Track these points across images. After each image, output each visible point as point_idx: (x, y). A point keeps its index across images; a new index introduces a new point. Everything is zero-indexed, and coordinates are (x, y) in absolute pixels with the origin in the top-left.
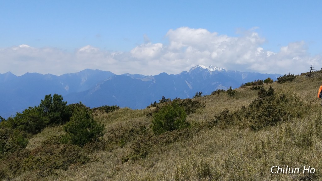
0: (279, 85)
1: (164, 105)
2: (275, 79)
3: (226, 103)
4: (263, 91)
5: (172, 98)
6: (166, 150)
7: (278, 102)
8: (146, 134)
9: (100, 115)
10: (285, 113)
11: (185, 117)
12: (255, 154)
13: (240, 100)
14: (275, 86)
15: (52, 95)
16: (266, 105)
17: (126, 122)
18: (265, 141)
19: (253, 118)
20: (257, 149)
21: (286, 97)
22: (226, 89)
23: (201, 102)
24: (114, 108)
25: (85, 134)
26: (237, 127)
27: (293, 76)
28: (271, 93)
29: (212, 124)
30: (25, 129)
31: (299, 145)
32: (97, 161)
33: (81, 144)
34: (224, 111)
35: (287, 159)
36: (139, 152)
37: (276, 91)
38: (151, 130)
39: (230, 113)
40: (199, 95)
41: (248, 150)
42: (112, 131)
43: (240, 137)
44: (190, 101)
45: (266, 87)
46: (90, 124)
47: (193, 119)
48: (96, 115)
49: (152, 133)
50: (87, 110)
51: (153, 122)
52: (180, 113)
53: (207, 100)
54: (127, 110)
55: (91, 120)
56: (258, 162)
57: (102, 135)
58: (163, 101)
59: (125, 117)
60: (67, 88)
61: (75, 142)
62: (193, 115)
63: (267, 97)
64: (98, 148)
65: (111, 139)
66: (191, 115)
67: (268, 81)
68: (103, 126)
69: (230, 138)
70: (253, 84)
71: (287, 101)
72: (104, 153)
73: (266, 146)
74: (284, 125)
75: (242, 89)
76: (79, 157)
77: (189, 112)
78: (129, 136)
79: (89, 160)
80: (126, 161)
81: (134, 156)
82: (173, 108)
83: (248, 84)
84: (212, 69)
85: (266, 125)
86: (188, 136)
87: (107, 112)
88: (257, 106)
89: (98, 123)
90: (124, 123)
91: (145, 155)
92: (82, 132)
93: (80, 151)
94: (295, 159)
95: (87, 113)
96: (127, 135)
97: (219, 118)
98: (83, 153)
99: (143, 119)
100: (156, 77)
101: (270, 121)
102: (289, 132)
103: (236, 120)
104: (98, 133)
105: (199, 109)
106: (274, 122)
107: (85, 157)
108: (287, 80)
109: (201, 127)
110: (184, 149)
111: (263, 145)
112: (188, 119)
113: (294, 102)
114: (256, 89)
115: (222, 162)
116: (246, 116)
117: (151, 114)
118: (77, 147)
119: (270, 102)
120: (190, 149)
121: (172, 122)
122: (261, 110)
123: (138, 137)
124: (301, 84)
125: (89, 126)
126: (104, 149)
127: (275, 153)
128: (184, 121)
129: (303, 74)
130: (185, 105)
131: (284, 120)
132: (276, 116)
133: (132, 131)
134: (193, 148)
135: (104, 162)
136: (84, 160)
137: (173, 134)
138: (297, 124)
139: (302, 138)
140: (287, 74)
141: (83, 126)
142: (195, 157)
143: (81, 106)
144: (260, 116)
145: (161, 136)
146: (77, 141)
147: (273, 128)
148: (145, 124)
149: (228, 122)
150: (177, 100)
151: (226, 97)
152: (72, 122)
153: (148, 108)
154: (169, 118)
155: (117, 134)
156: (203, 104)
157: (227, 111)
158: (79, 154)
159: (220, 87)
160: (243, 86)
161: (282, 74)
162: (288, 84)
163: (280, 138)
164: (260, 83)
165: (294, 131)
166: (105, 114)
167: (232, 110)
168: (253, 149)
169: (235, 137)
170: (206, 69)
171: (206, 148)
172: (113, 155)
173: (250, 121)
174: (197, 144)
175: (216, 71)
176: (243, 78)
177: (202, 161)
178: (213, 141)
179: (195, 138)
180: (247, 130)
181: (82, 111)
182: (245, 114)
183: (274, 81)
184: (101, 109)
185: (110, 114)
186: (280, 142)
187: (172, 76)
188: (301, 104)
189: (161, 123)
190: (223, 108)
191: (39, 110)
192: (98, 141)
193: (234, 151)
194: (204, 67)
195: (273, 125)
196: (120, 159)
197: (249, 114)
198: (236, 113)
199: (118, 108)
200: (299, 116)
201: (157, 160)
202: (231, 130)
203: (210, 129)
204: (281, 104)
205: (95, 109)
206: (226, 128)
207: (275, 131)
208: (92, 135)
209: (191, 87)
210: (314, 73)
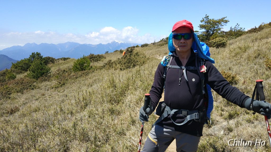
0: (142, 48)
7: (135, 56)
11: (89, 64)
19: (122, 64)
21: (139, 54)
26: (113, 69)
27: (147, 44)
34: (109, 61)
36: (60, 83)
40: (107, 52)
52: (87, 62)
66: (94, 62)
67: (137, 46)
70: (131, 48)
71: (139, 55)
78: (63, 73)
81: (57, 85)
85: (127, 68)
86: (88, 74)
97: (106, 64)
103: (114, 65)
108: (145, 46)
109: (97, 69)
112: (91, 64)
113: (142, 56)
116: (119, 63)
121: (83, 66)
128: (89, 66)
129: (151, 43)
137: (80, 73)
144: (125, 63)
149: (110, 66)
154: (81, 65)
157: (111, 61)
162: (145, 48)
164: (134, 47)
167: (113, 60)
173: (120, 66)
175: (122, 43)
179: (90, 75)
180: (118, 71)
183: (140, 46)
188: (145, 57)
190: (109, 59)
198: (114, 62)
202: (111, 71)
203: (101, 70)
206: (109, 69)
210: (156, 43)
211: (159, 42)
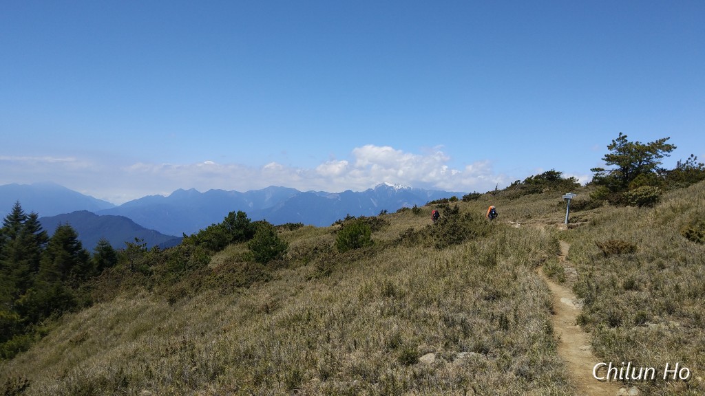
0: (465, 203)
1: (349, 222)
2: (460, 197)
3: (411, 221)
4: (448, 209)
5: (357, 216)
6: (349, 269)
7: (463, 220)
8: (330, 252)
9: (285, 232)
10: (470, 232)
11: (370, 235)
12: (439, 274)
13: (425, 218)
14: (460, 204)
15: (236, 213)
16: (451, 223)
17: (310, 240)
18: (450, 260)
19: (438, 236)
20: (441, 268)
21: (472, 216)
22: (411, 207)
23: (386, 220)
24: (298, 226)
25: (269, 252)
26: (421, 246)
27: (478, 194)
28: (456, 211)
29: (396, 243)
30: (208, 246)
31: (483, 264)
32: (280, 279)
33: (265, 262)
34: (409, 229)
35: (471, 278)
36: (323, 270)
37: (461, 209)
38: (336, 247)
39: (415, 231)
40: (384, 213)
41: (432, 269)
42: (296, 249)
43: (425, 255)
44: (375, 219)
45: (452, 205)
46: (274, 242)
47: (377, 237)
48: (280, 232)
49: (337, 251)
50: (270, 227)
51: (337, 240)
52: (365, 231)
53: (392, 218)
54: (312, 227)
55: (275, 238)
56: (442, 282)
57: (286, 253)
58: (348, 218)
59: (309, 235)
60: (251, 205)
61: (258, 260)
62: (378, 233)
63: (452, 216)
64: (281, 266)
65: (295, 257)
66: (375, 232)
67: (453, 199)
68: (287, 243)
69: (414, 257)
70: (439, 203)
71: (472, 219)
72: (287, 271)
73: (451, 265)
74: (469, 244)
75: (427, 208)
76: (262, 275)
77: (373, 230)
78: (313, 253)
79: (272, 278)
80: (310, 279)
81: (318, 274)
82: (357, 226)
83: (434, 202)
84: (397, 187)
85: (451, 244)
86: (372, 254)
87: (291, 230)
88: (442, 224)
89: (282, 241)
90: (308, 241)
91: (329, 273)
92: (265, 249)
93: (263, 269)
94: (479, 278)
95: (271, 231)
96: (310, 253)
97: (404, 236)
98: (266, 271)
99: (327, 237)
100: (341, 194)
101: (454, 240)
102: (474, 249)
103: (420, 238)
104: (282, 251)
105: (384, 227)
106: (459, 241)
107: (268, 275)
108: (472, 198)
109: (386, 246)
110: (368, 268)
111: (447, 264)
112: (373, 237)
113: (479, 221)
114: (441, 207)
115: (406, 280)
116: (431, 235)
117: (335, 232)
118: (260, 265)
119: (455, 221)
120: (374, 267)
121: (356, 240)
122: (446, 229)
123: (322, 255)
124: (486, 202)
125: (273, 243)
126: (287, 267)
127: (459, 272)
128: (369, 239)
129: (488, 193)
130: (370, 223)
131: (469, 239)
132: (461, 234)
133: (316, 249)
134: (378, 267)
135: (287, 280)
136: (267, 278)
137: (358, 252)
138: (482, 242)
139: (486, 258)
140: (473, 192)
141: (267, 244)
142: (379, 276)
143: (265, 223)
144: (445, 235)
145: (346, 254)
146: (260, 259)
147: (457, 247)
148: (330, 242)
149: (412, 240)
150: (363, 218)
151: (412, 215)
152: (256, 239)
153: (333, 225)
154: (354, 237)
155: (301, 252)
156: (388, 222)
157: (412, 230)
158: (262, 272)
159: (405, 205)
160: (428, 204)
161: (468, 192)
162: (474, 203)
163: (465, 258)
164: (445, 201)
165: (478, 250)
166: (290, 232)
167: (417, 228)
168: (438, 267)
169: (420, 255)
170: (392, 187)
171: (390, 267)
172: (297, 273)
173: (435, 240)
174: (381, 262)
175: (402, 189)
176: (429, 196)
177: (386, 280)
178: (397, 260)
179: (380, 256)
180: (431, 249)
181: (266, 228)
182: (430, 232)
183: (459, 199)
184: (285, 226)
185: (294, 231)
186: (464, 261)
187: (357, 193)
189: (345, 241)
190: (408, 227)
191: (223, 227)
192: (282, 259)
193: (419, 269)
194: (390, 185)
195: (457, 244)
196: (302, 276)
197: (434, 232)
198: (421, 231)
199: (302, 225)
200: (484, 235)
201: (341, 279)
202: (415, 249)
203: (395, 247)
204: (466, 222)
205: (279, 226)
206: (410, 246)
207: (460, 249)
208: (276, 253)
209: (376, 205)
210: (500, 191)
211: (508, 189)
